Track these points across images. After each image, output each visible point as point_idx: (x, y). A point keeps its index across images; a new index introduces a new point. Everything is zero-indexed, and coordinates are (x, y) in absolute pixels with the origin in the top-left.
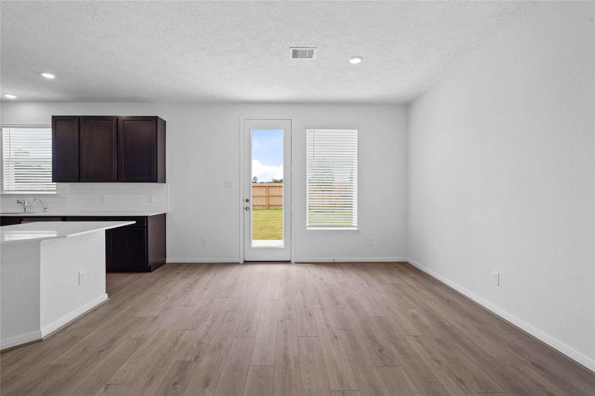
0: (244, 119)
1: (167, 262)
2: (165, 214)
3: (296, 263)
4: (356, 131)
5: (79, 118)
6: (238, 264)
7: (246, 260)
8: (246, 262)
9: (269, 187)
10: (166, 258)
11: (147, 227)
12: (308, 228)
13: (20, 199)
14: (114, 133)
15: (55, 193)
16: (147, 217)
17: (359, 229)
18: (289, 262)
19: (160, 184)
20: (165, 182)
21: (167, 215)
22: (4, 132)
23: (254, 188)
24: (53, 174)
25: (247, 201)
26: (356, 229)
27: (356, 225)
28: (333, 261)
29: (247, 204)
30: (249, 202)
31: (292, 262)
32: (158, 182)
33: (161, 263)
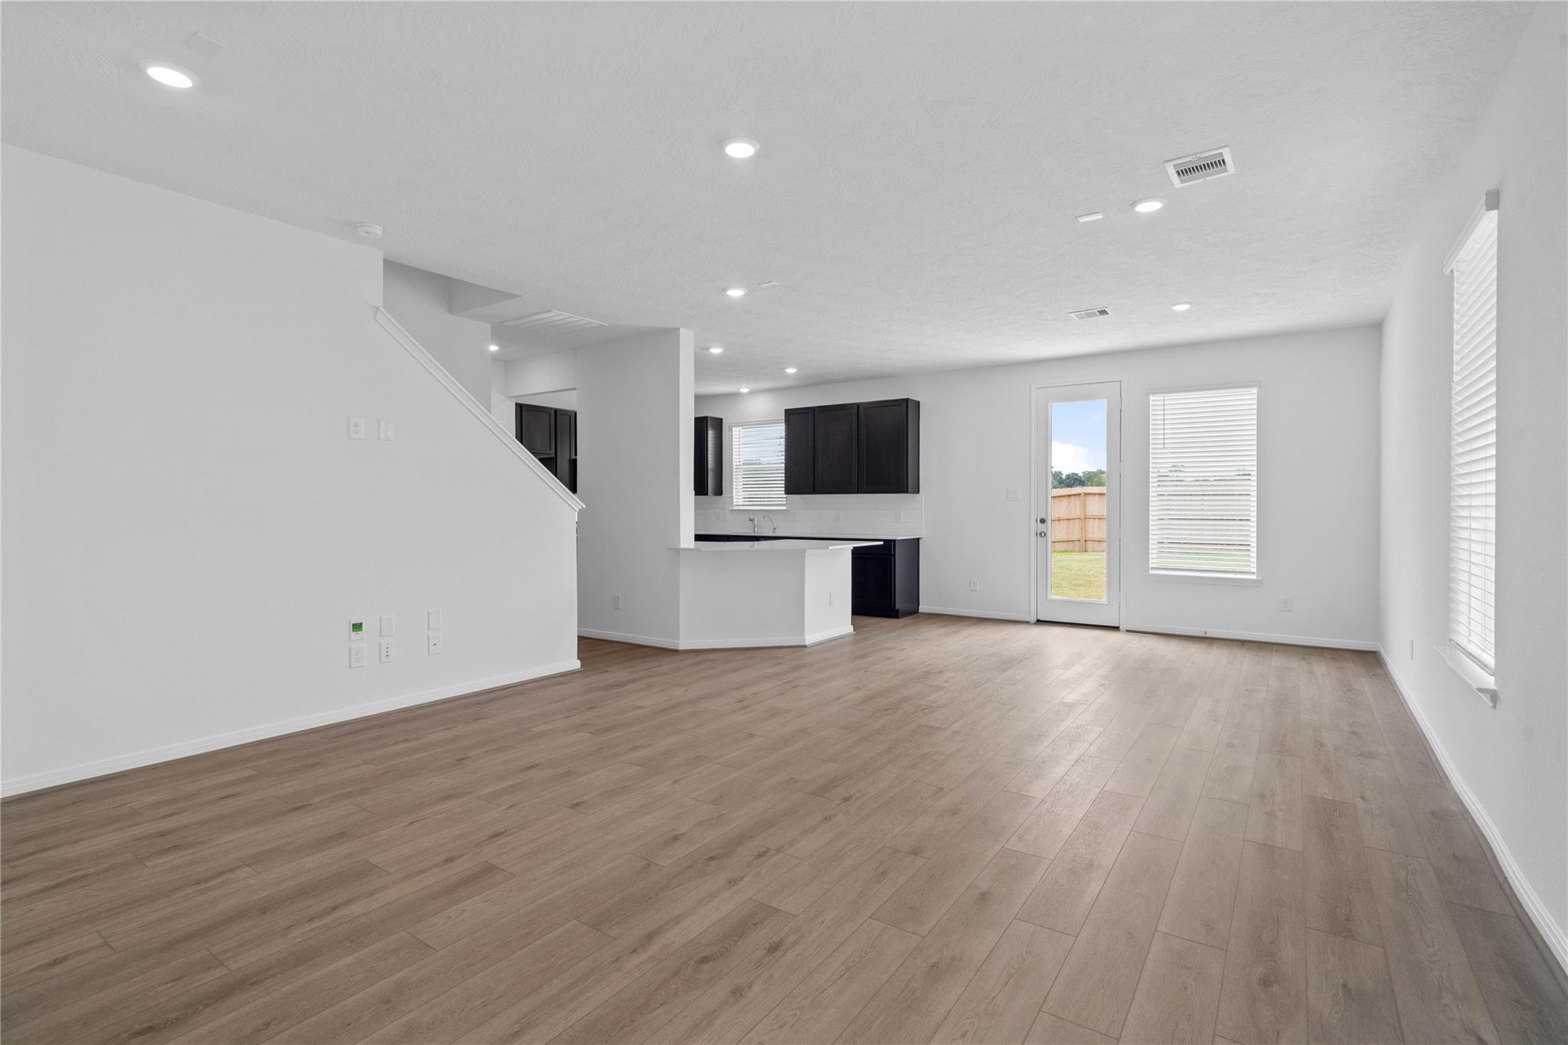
0: (1038, 388)
1: (920, 611)
2: (918, 539)
3: (1127, 631)
4: (1255, 390)
5: (813, 409)
6: (1028, 623)
7: (1041, 619)
8: (1039, 622)
9: (1085, 494)
10: (919, 605)
11: (894, 555)
12: (1151, 572)
13: (750, 516)
14: (855, 426)
15: (784, 508)
16: (894, 541)
17: (1260, 579)
18: (1116, 628)
19: (912, 495)
20: (918, 492)
21: (921, 541)
22: (734, 433)
23: (1057, 499)
24: (786, 484)
25: (1043, 521)
26: (1254, 577)
27: (1254, 570)
28: (1203, 635)
29: (1042, 527)
30: (1045, 524)
31: (1121, 628)
32: (909, 490)
33: (913, 611)
